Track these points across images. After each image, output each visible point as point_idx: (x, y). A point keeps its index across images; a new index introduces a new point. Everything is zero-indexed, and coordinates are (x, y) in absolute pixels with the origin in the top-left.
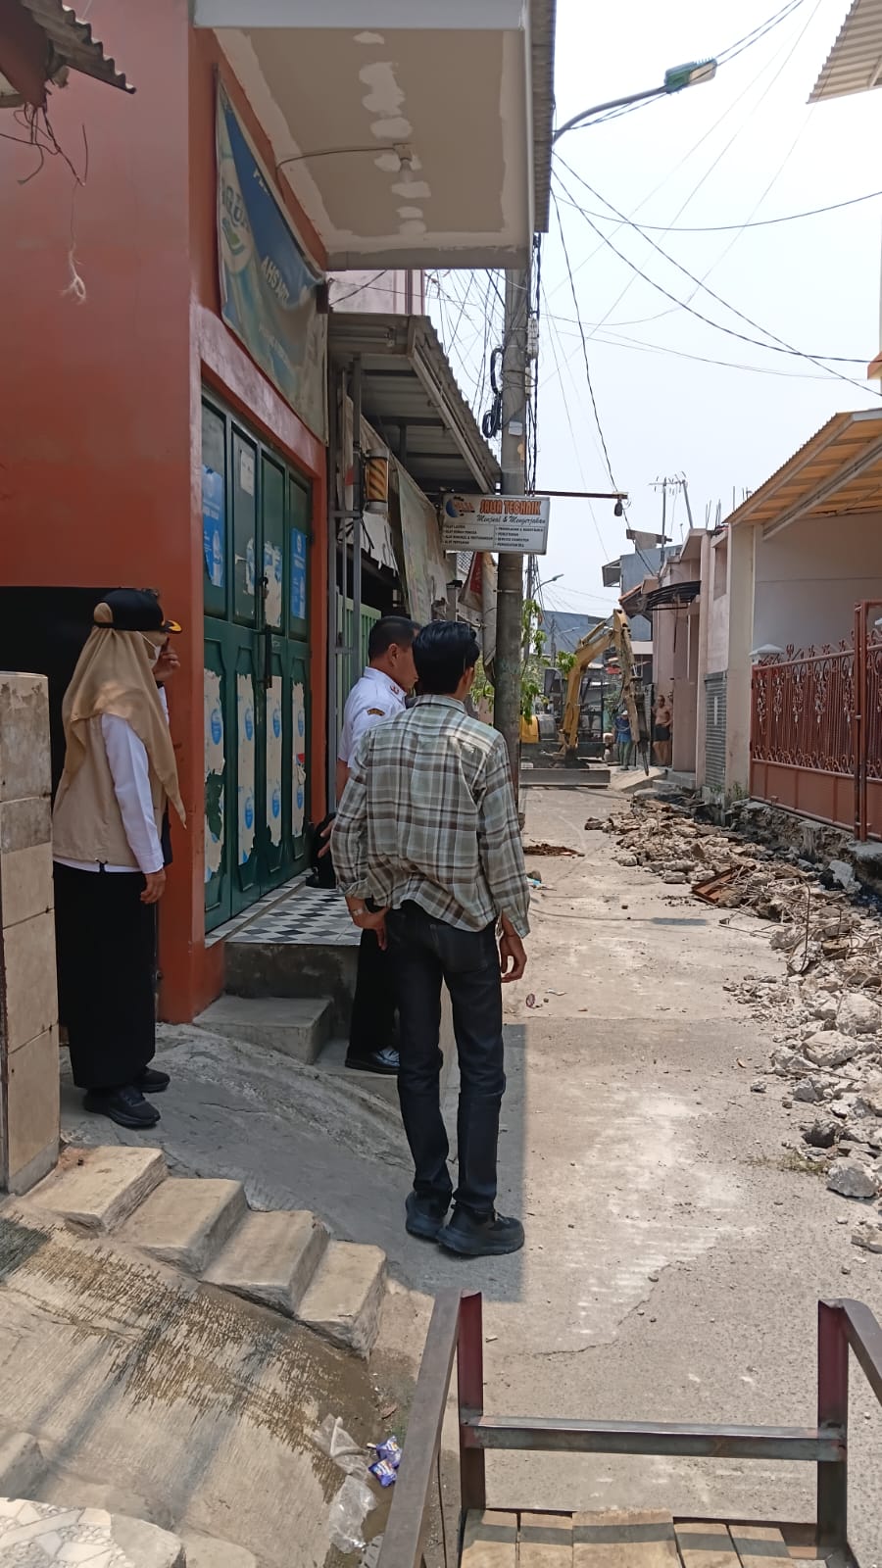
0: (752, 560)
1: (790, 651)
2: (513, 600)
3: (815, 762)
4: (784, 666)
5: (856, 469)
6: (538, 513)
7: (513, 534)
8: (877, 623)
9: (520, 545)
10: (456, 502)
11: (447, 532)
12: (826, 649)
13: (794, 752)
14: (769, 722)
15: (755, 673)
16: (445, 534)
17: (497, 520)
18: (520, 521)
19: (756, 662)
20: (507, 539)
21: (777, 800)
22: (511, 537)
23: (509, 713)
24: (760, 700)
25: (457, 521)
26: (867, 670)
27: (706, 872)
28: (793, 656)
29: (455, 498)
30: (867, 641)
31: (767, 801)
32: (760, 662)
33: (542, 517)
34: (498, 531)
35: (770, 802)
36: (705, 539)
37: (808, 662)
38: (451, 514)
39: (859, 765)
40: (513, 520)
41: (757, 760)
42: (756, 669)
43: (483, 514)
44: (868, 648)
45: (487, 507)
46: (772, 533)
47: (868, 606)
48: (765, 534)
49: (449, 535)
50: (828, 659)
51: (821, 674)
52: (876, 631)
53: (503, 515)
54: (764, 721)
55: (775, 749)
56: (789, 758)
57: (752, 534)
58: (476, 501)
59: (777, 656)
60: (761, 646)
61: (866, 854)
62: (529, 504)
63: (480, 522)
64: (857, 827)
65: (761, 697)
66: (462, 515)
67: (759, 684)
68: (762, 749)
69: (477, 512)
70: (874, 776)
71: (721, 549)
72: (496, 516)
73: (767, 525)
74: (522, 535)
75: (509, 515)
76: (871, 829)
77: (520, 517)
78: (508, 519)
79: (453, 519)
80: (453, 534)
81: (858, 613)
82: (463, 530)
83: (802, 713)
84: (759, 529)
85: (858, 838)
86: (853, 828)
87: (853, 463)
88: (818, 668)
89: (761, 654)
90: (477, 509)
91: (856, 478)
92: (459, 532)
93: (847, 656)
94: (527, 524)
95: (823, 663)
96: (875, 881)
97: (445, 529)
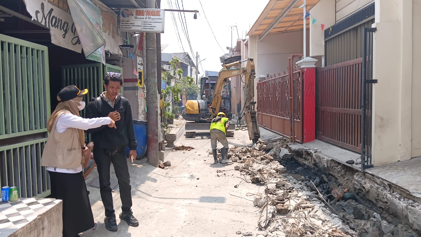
0: (256, 48)
1: (268, 76)
2: (152, 52)
3: (277, 114)
4: (266, 81)
5: (288, 10)
6: (159, 15)
7: (149, 24)
8: (296, 63)
9: (153, 29)
10: (125, 11)
11: (122, 23)
12: (279, 74)
13: (270, 110)
14: (262, 100)
15: (258, 84)
16: (121, 24)
17: (143, 18)
18: (152, 19)
19: (258, 81)
20: (147, 26)
21: (265, 126)
22: (149, 25)
23: (152, 98)
24: (259, 93)
25: (126, 19)
26: (293, 81)
27: (235, 158)
28: (269, 78)
29: (125, 9)
30: (293, 70)
31: (262, 126)
32: (259, 80)
33: (161, 17)
34: (143, 23)
35: (263, 126)
36: (242, 42)
37: (274, 79)
38: (124, 16)
39: (291, 115)
40: (149, 18)
41: (259, 113)
42: (258, 83)
43: (137, 16)
44: (293, 72)
45: (139, 13)
46: (262, 38)
47: (293, 57)
48: (260, 39)
49: (123, 25)
50: (280, 78)
51: (278, 83)
52: (296, 66)
53: (145, 16)
54: (261, 100)
55: (264, 109)
56: (269, 112)
57: (256, 39)
58: (134, 11)
59: (264, 78)
60: (260, 75)
61: (295, 149)
62: (155, 12)
63: (136, 19)
64: (291, 138)
65: (260, 92)
66: (128, 16)
67: (259, 88)
68: (260, 109)
69: (134, 15)
70: (297, 119)
71: (246, 45)
72: (142, 17)
73: (260, 36)
74: (153, 24)
75: (147, 16)
76: (296, 138)
77: (152, 17)
78: (147, 18)
79: (124, 18)
80: (124, 24)
81: (290, 59)
82: (128, 23)
83: (272, 97)
84: (258, 37)
85: (292, 142)
86: (290, 137)
87: (287, 8)
88: (277, 81)
89: (260, 78)
90: (134, 14)
91: (288, 13)
92: (127, 23)
93: (286, 76)
94: (155, 20)
95: (278, 79)
96: (298, 158)
97: (121, 22)
